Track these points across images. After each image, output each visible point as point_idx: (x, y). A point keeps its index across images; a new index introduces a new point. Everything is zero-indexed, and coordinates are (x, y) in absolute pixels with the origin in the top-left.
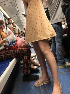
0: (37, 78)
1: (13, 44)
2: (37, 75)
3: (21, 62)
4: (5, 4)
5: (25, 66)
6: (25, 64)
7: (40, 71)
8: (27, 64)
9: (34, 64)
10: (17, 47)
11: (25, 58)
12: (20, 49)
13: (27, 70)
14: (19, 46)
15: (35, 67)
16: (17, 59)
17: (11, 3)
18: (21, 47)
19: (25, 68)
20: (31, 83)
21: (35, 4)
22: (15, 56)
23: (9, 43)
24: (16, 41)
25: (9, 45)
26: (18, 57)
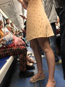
1: (10, 43)
4: (4, 6)
5: (21, 63)
9: (30, 61)
10: (14, 45)
11: (21, 56)
12: (17, 48)
13: (23, 67)
14: (16, 45)
15: (31, 64)
16: (14, 57)
17: (9, 5)
19: (21, 65)
20: (27, 79)
21: (35, 3)
22: (12, 54)
23: (6, 42)
24: (14, 40)
25: (7, 43)
26: (15, 55)
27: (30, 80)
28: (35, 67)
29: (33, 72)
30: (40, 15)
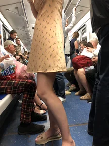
4: (8, 10)
6: (25, 105)
9: (40, 107)
11: (25, 96)
12: (19, 81)
16: (13, 96)
17: (17, 8)
20: (31, 137)
21: (48, 16)
27: (36, 139)
28: (47, 117)
29: (42, 125)
30: (52, 37)
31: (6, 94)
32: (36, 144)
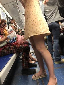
0: (34, 72)
1: (14, 41)
2: (35, 69)
3: (20, 57)
4: (8, 6)
5: (24, 61)
6: (24, 59)
7: (38, 66)
8: (26, 59)
9: (32, 59)
10: (18, 43)
11: (24, 54)
13: (26, 65)
14: (19, 43)
15: (33, 62)
16: (17, 54)
17: (13, 4)
18: (21, 44)
19: (24, 63)
20: (29, 76)
22: (16, 52)
23: (11, 40)
24: (17, 38)
26: (18, 53)
27: (33, 77)
28: (37, 65)
30: (34, 15)
31: (13, 54)
32: (33, 80)
